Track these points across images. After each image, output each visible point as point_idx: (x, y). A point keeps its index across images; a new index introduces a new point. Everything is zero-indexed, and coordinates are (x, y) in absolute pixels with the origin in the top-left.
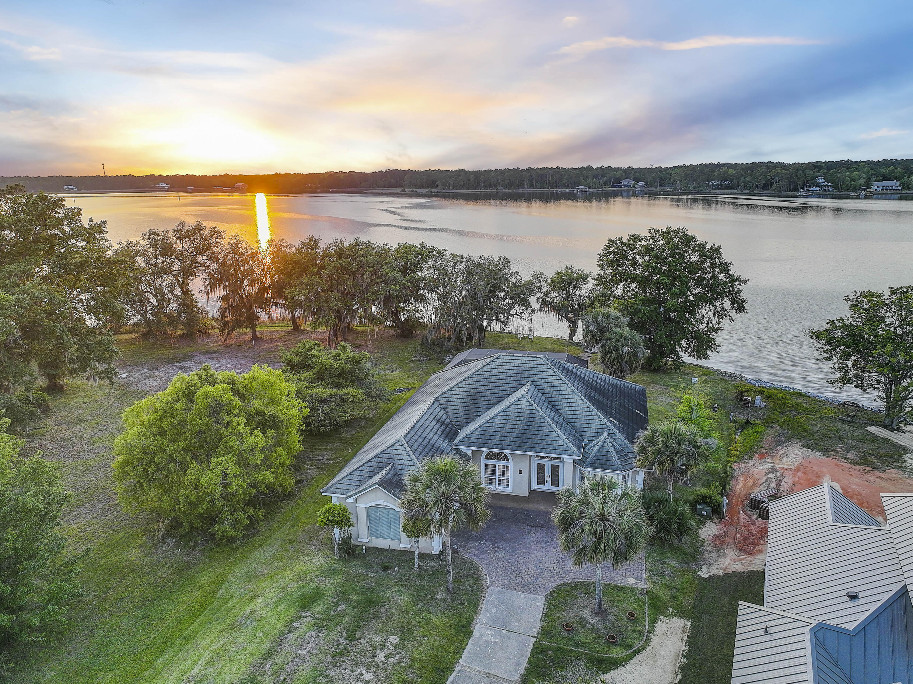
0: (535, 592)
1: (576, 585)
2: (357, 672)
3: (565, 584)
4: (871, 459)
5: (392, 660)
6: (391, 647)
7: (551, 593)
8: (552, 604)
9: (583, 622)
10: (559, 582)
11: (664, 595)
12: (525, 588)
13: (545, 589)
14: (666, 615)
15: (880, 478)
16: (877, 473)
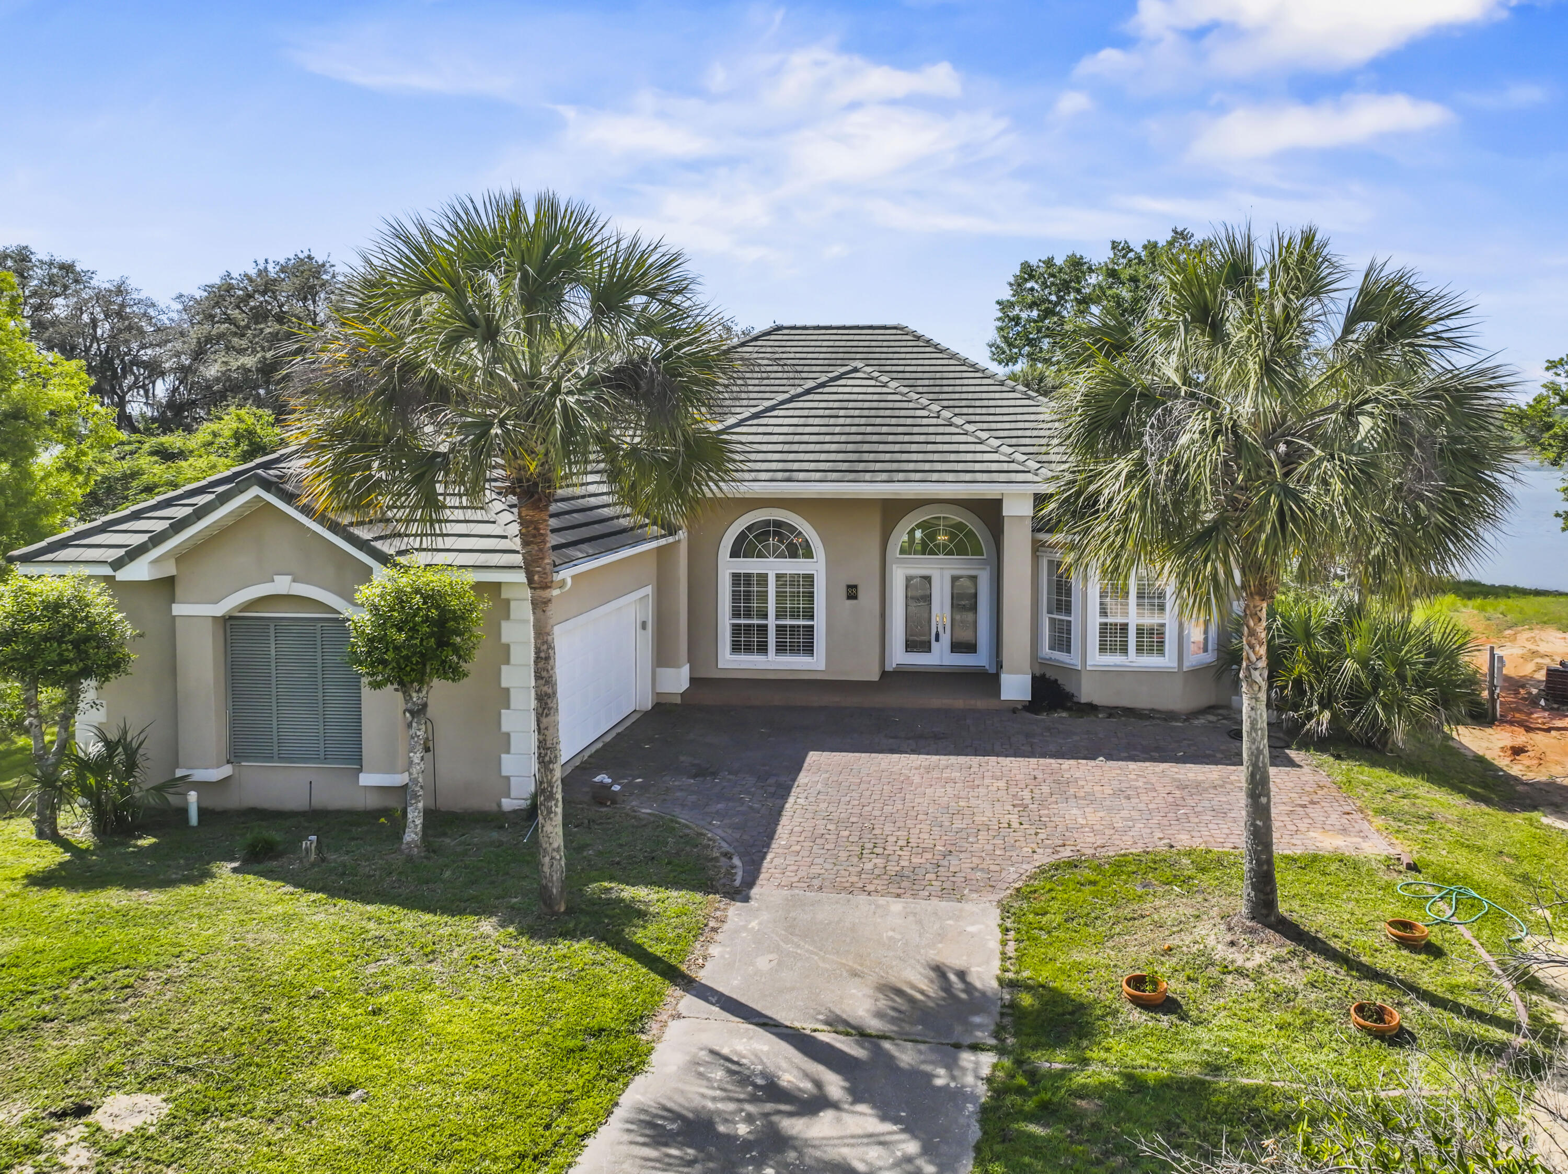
1: (1118, 865)
3: (1069, 864)
7: (1023, 895)
8: (1033, 927)
9: (1204, 968)
10: (1044, 858)
12: (906, 884)
13: (991, 883)
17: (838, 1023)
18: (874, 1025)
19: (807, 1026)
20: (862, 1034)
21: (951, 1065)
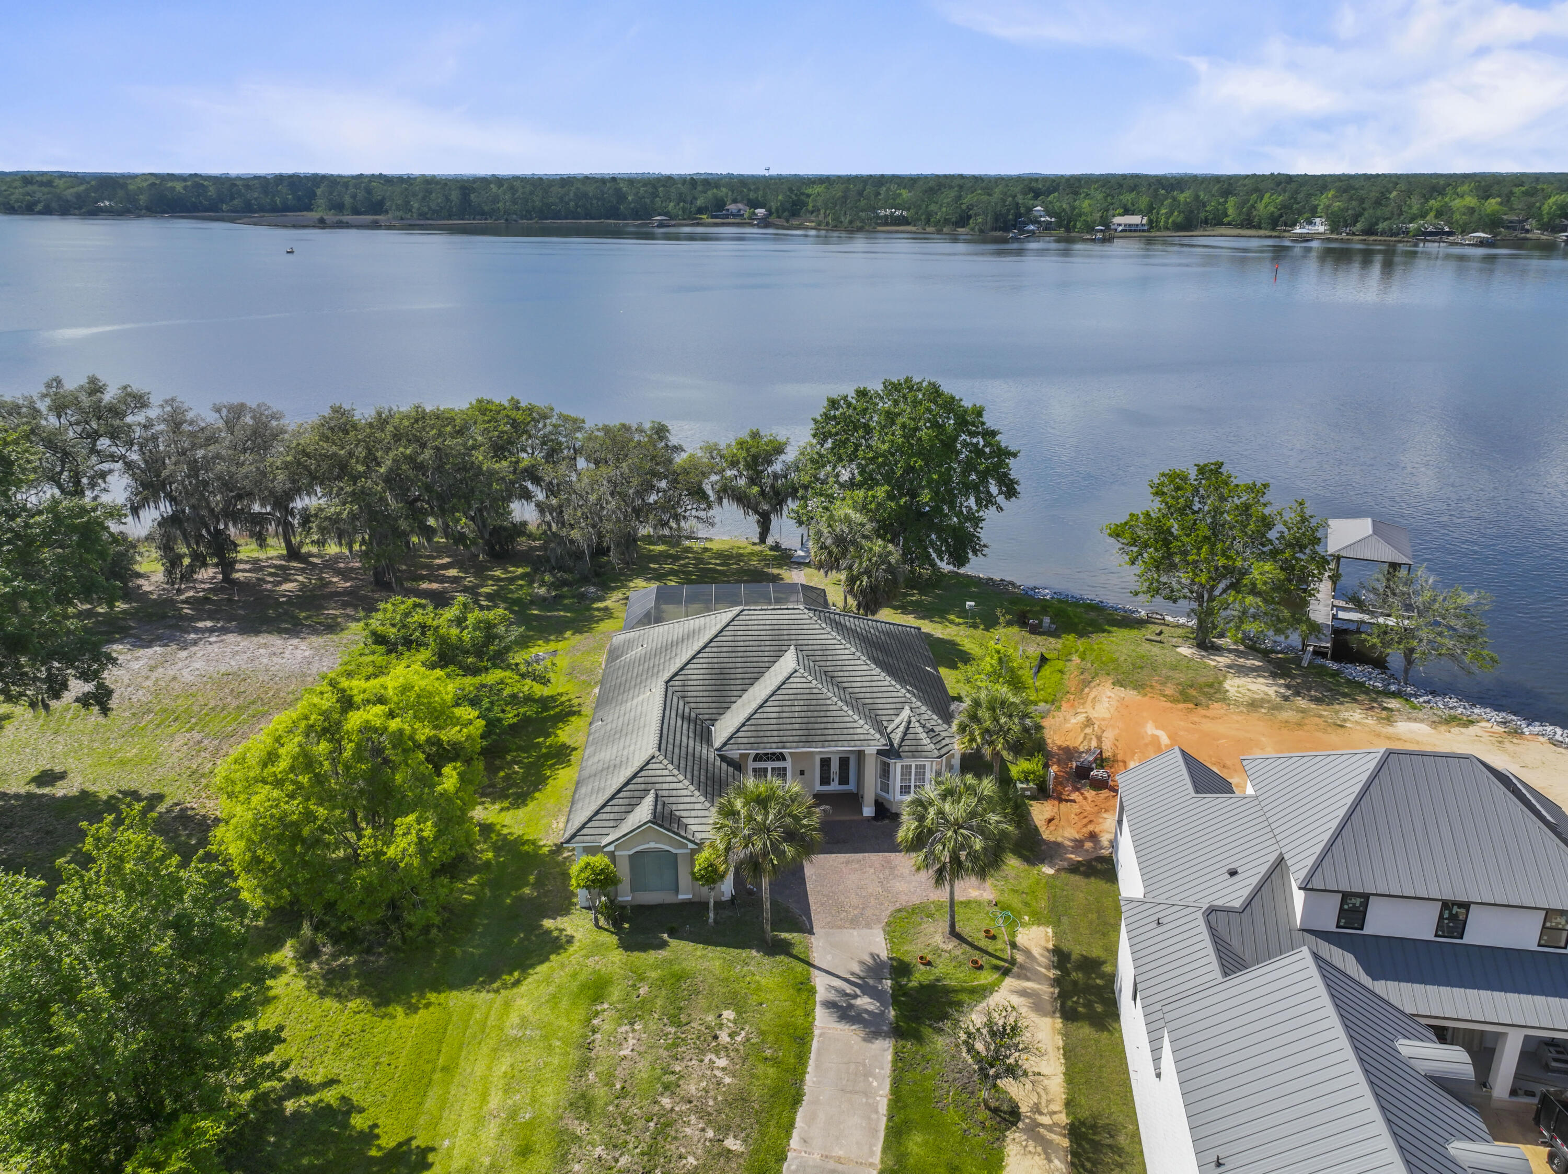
0: (868, 926)
1: (913, 909)
2: (707, 1060)
3: (900, 910)
4: (1193, 692)
5: (739, 1039)
6: (730, 1025)
7: (888, 924)
8: (893, 937)
9: (937, 951)
10: (891, 909)
11: (1016, 902)
12: (854, 923)
13: (879, 921)
14: (1023, 925)
15: (1205, 716)
16: (1201, 711)
17: (853, 974)
18: (862, 974)
19: (848, 976)
20: (860, 978)
21: (881, 983)
